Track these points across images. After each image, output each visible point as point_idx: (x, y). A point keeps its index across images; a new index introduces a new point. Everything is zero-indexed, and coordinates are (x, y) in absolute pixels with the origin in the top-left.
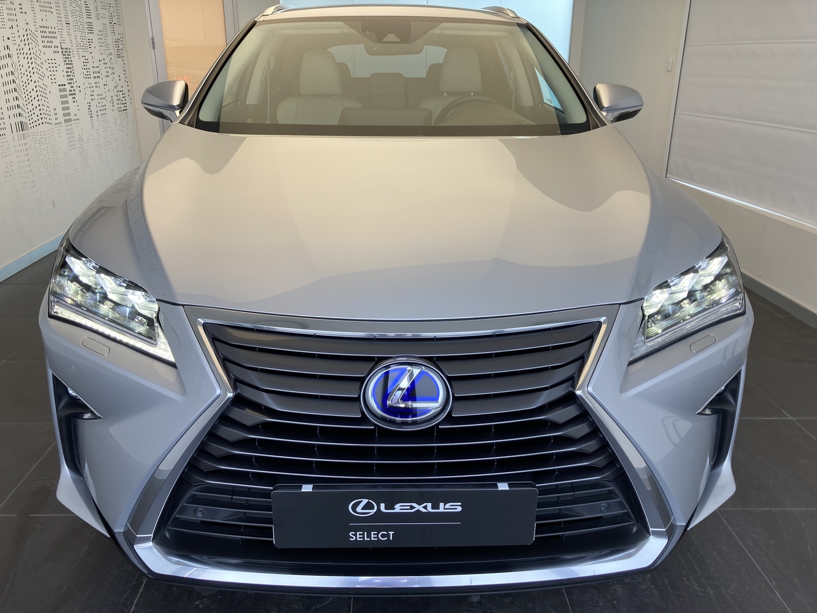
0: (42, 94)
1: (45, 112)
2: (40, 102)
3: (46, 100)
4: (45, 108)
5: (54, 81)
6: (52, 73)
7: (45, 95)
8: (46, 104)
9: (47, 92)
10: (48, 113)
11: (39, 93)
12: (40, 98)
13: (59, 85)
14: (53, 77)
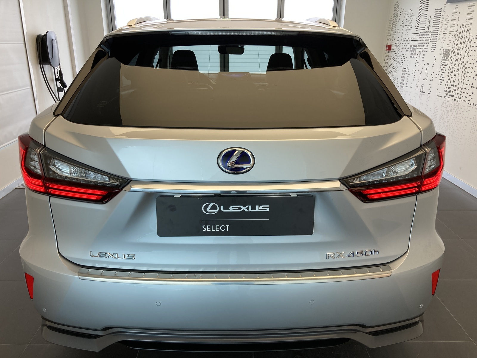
0: (395, 70)
1: (394, 79)
2: (393, 74)
3: (396, 73)
4: (394, 77)
5: (401, 65)
6: (402, 61)
7: (396, 71)
8: (395, 75)
9: (397, 70)
10: (395, 79)
11: (394, 70)
12: (394, 72)
13: (403, 68)
14: (402, 63)
